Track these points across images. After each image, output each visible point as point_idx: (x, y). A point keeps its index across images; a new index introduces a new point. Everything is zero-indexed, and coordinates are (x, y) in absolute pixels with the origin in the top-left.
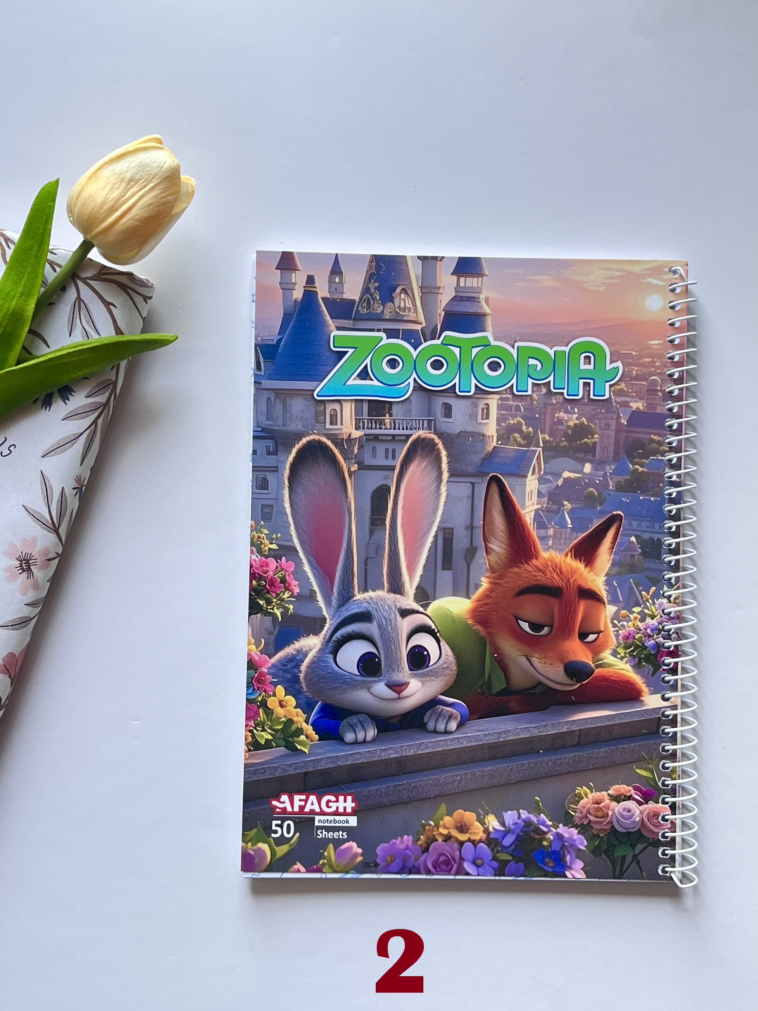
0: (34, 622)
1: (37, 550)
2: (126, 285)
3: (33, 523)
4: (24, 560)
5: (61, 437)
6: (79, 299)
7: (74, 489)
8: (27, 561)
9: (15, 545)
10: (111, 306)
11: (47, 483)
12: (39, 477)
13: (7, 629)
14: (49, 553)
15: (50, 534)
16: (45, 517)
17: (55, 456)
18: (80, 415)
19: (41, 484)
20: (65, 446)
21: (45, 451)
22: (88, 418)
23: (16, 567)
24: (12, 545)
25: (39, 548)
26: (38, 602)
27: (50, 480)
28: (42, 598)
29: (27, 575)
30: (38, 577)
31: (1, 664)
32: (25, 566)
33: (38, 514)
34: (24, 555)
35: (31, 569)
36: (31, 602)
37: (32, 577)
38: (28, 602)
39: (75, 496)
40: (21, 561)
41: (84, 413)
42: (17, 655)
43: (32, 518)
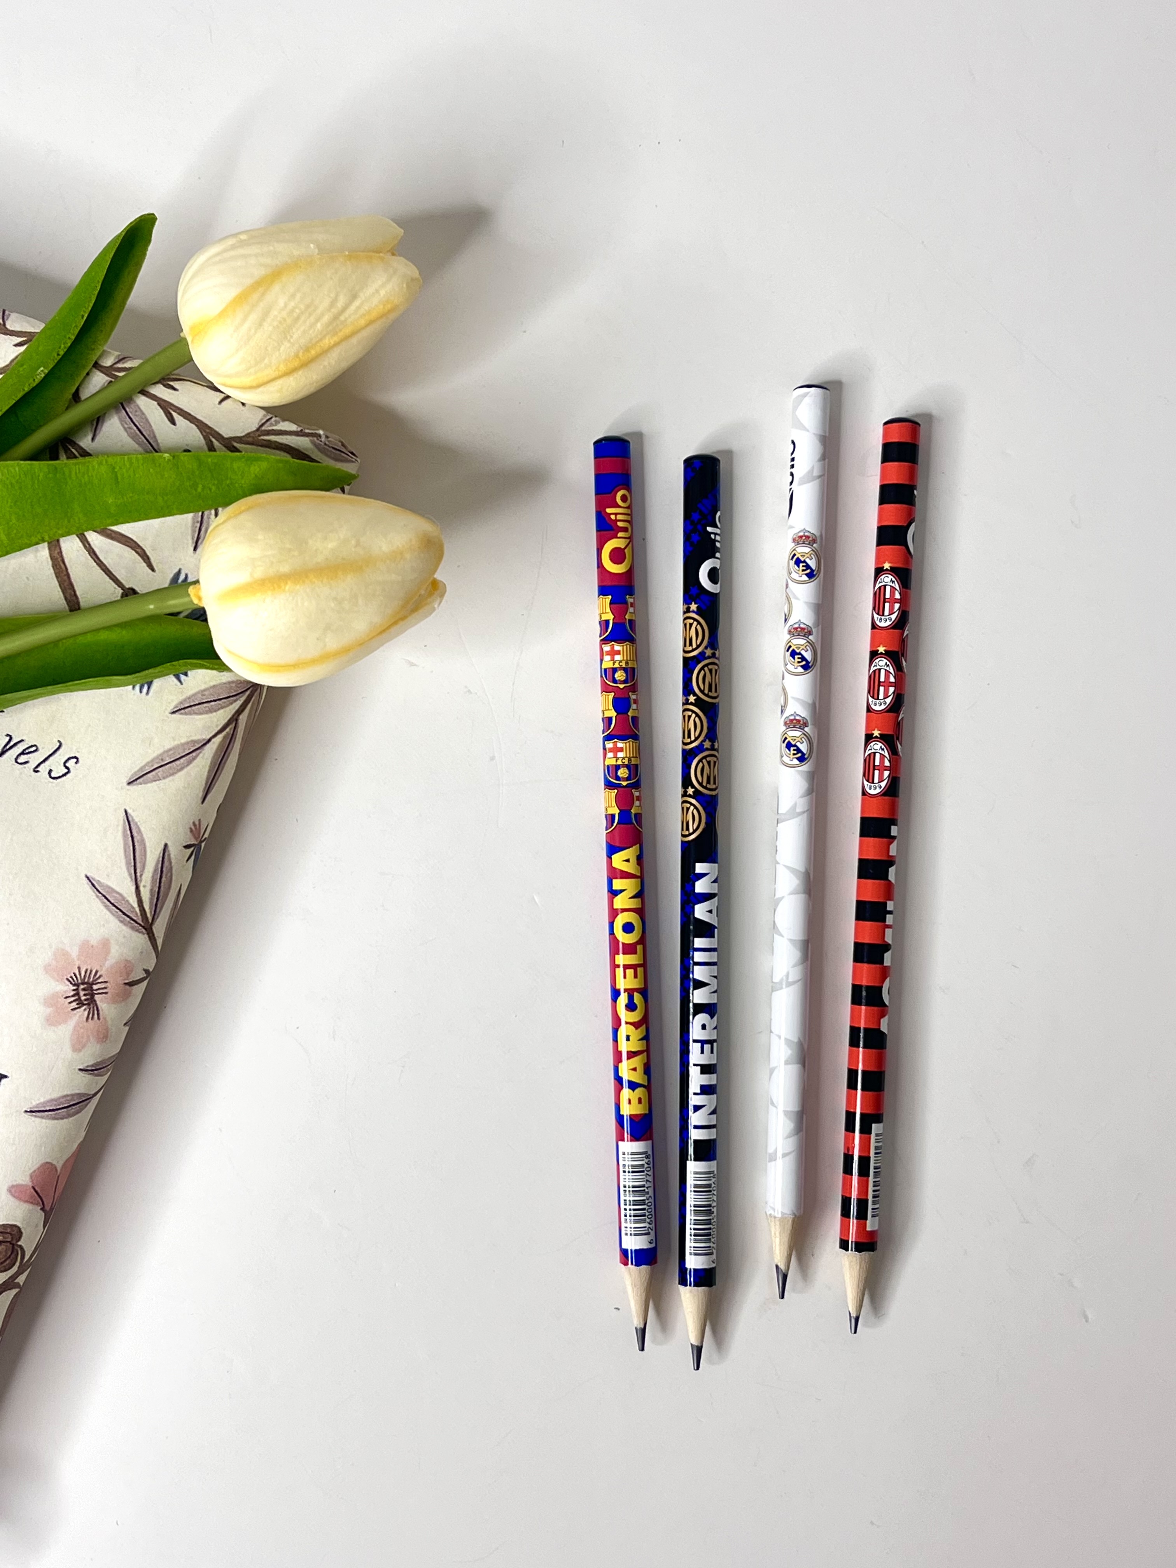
0: (93, 1104)
1: (108, 964)
3: (105, 911)
4: (83, 984)
5: (167, 747)
7: (187, 847)
8: (89, 986)
9: (67, 954)
11: (135, 834)
12: (121, 822)
13: (42, 1117)
14: (132, 971)
15: (135, 935)
16: (127, 901)
17: (154, 783)
18: (205, 705)
19: (125, 835)
20: (174, 763)
21: (135, 773)
22: (222, 711)
23: (67, 997)
24: (61, 954)
25: (113, 961)
26: (104, 1066)
27: (142, 829)
28: (114, 1056)
29: (86, 1013)
30: (108, 1019)
31: (26, 1186)
32: (85, 995)
33: (115, 895)
34: (83, 974)
35: (95, 1001)
36: (92, 1066)
37: (96, 1016)
38: (86, 1065)
39: (187, 860)
40: (77, 985)
41: (215, 701)
42: (59, 1167)
43: (103, 903)
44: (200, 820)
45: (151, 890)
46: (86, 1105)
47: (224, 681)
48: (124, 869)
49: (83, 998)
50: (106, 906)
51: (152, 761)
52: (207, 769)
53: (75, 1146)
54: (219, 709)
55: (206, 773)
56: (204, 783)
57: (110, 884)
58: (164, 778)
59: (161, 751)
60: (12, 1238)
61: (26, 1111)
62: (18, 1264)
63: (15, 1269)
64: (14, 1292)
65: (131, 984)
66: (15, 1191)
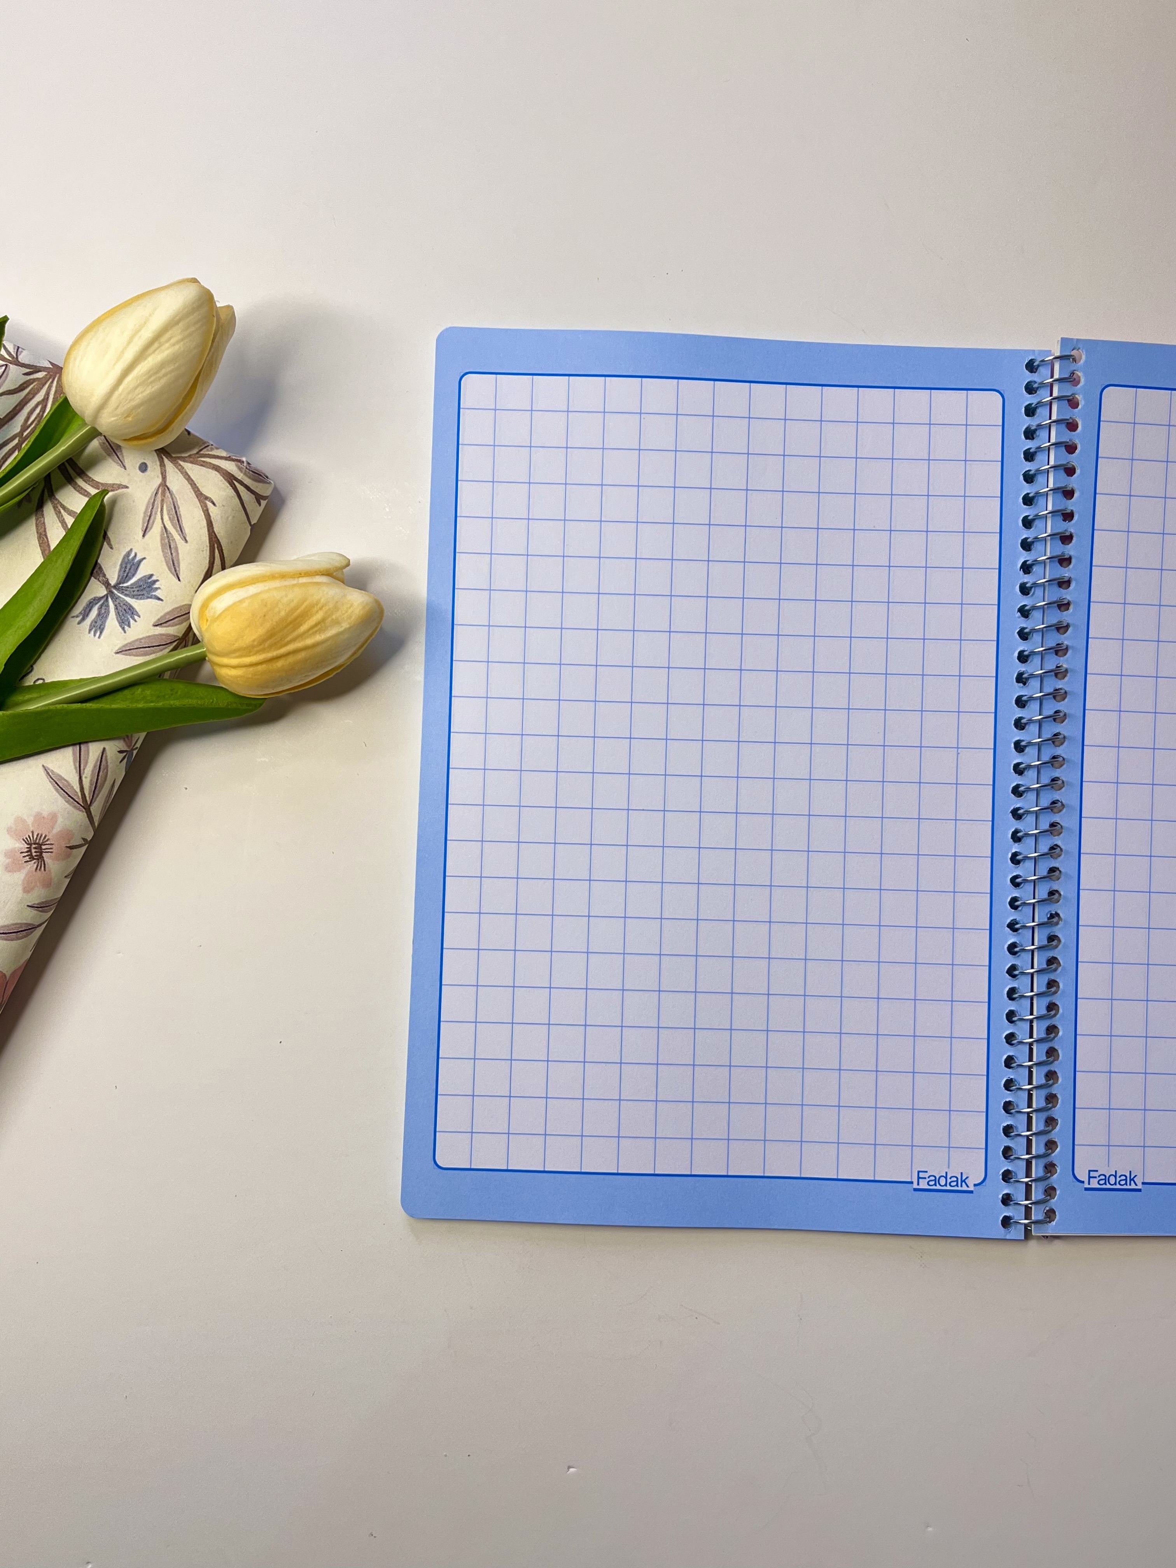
0: (38, 932)
1: (55, 831)
2: (233, 476)
3: (55, 792)
4: (34, 844)
6: (164, 486)
7: (121, 752)
8: (39, 846)
9: (24, 821)
10: (207, 502)
14: (72, 838)
15: (77, 812)
16: (72, 787)
18: (141, 650)
22: (153, 655)
23: (22, 853)
24: (20, 820)
25: (59, 830)
26: (47, 905)
28: (56, 899)
29: (36, 865)
30: (52, 871)
32: (35, 852)
33: (63, 781)
34: (35, 837)
35: (43, 857)
36: (38, 904)
37: (43, 868)
38: (33, 903)
39: (121, 762)
40: (31, 844)
41: (149, 647)
42: (8, 975)
43: (54, 786)
45: (91, 781)
46: (32, 932)
47: (155, 633)
48: (72, 763)
49: (34, 854)
50: (56, 790)
53: (23, 961)
54: (151, 654)
57: (60, 774)
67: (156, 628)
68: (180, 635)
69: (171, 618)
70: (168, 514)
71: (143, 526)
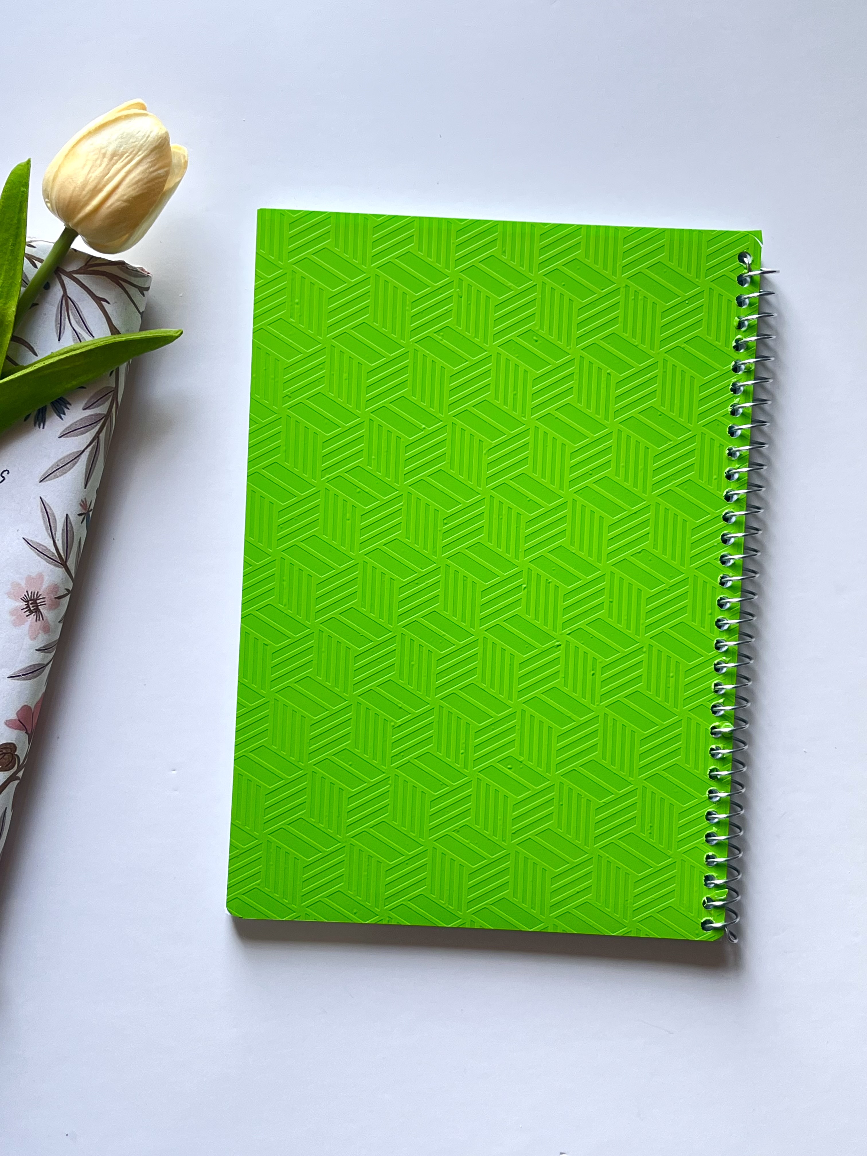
0: (48, 669)
1: (44, 587)
2: (118, 277)
3: (37, 557)
4: (31, 600)
5: (60, 457)
6: (65, 296)
7: (79, 515)
8: (35, 602)
9: (19, 584)
10: (103, 302)
11: (48, 510)
12: (39, 505)
13: (18, 680)
14: (58, 590)
15: (57, 569)
16: (49, 550)
17: (55, 480)
18: (79, 430)
19: (42, 511)
20: (65, 467)
21: (43, 475)
22: (88, 433)
23: (22, 609)
24: (16, 585)
25: (47, 585)
26: (51, 647)
27: (52, 508)
28: (56, 641)
29: (35, 616)
30: (49, 618)
31: (15, 720)
32: (33, 607)
33: (41, 547)
34: (30, 595)
35: (40, 610)
36: (44, 647)
37: (41, 619)
38: (39, 647)
39: (82, 523)
40: (27, 601)
41: (83, 427)
42: (33, 707)
43: (36, 552)
44: (85, 498)
45: (63, 542)
46: (43, 671)
47: (87, 415)
48: (45, 531)
49: (32, 608)
50: (38, 554)
51: (52, 467)
52: (85, 467)
53: (40, 695)
54: (87, 432)
55: (84, 471)
56: (84, 476)
57: (38, 541)
58: (60, 476)
59: (57, 460)
60: (11, 751)
61: (8, 677)
62: (16, 765)
63: (15, 768)
64: (17, 782)
65: (60, 598)
66: (9, 724)
67: (85, 411)
68: (105, 413)
69: (95, 401)
70: (75, 319)
71: (57, 332)
